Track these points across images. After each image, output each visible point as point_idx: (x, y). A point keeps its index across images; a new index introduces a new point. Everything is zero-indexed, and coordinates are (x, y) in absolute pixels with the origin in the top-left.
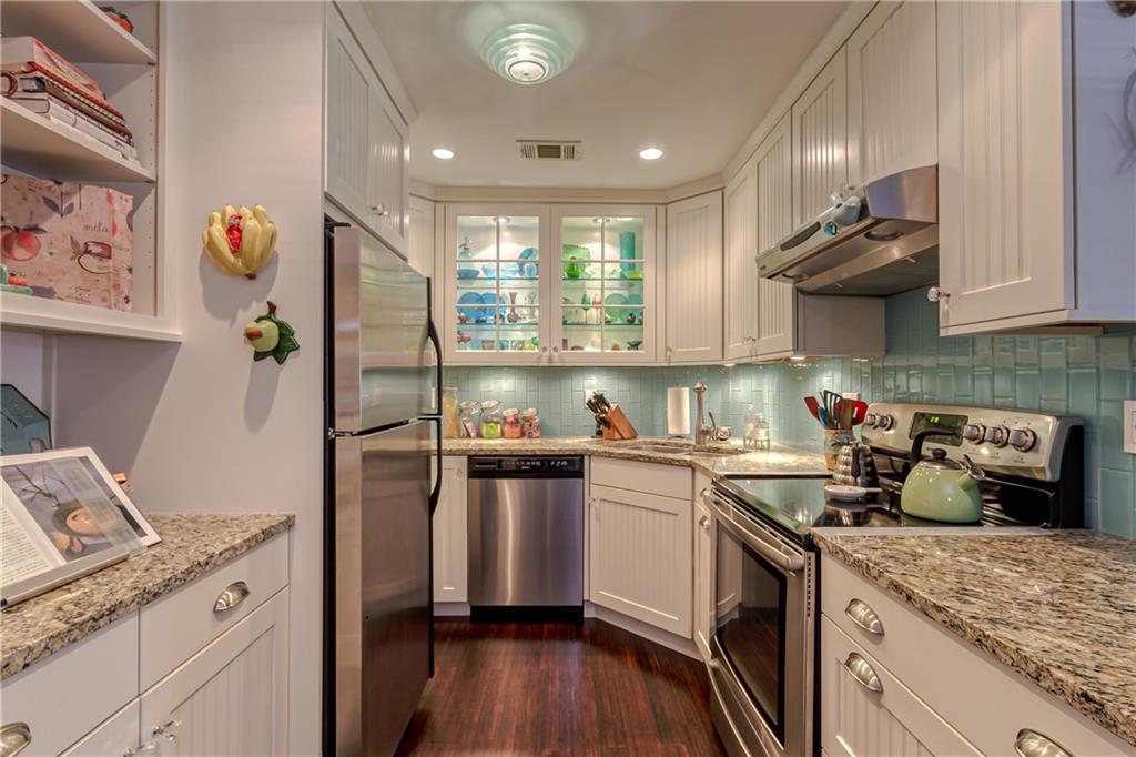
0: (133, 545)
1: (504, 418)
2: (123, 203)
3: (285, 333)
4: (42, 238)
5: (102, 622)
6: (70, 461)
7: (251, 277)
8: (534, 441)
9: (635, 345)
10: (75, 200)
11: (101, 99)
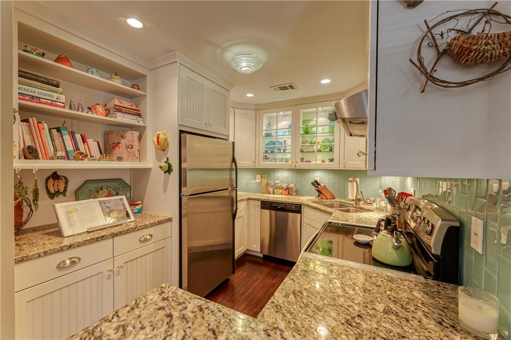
0: (125, 221)
1: (282, 188)
2: (136, 134)
3: (170, 166)
4: (120, 145)
5: (99, 239)
6: (117, 199)
7: (163, 150)
8: (292, 197)
9: (332, 160)
10: (126, 135)
11: (136, 108)
